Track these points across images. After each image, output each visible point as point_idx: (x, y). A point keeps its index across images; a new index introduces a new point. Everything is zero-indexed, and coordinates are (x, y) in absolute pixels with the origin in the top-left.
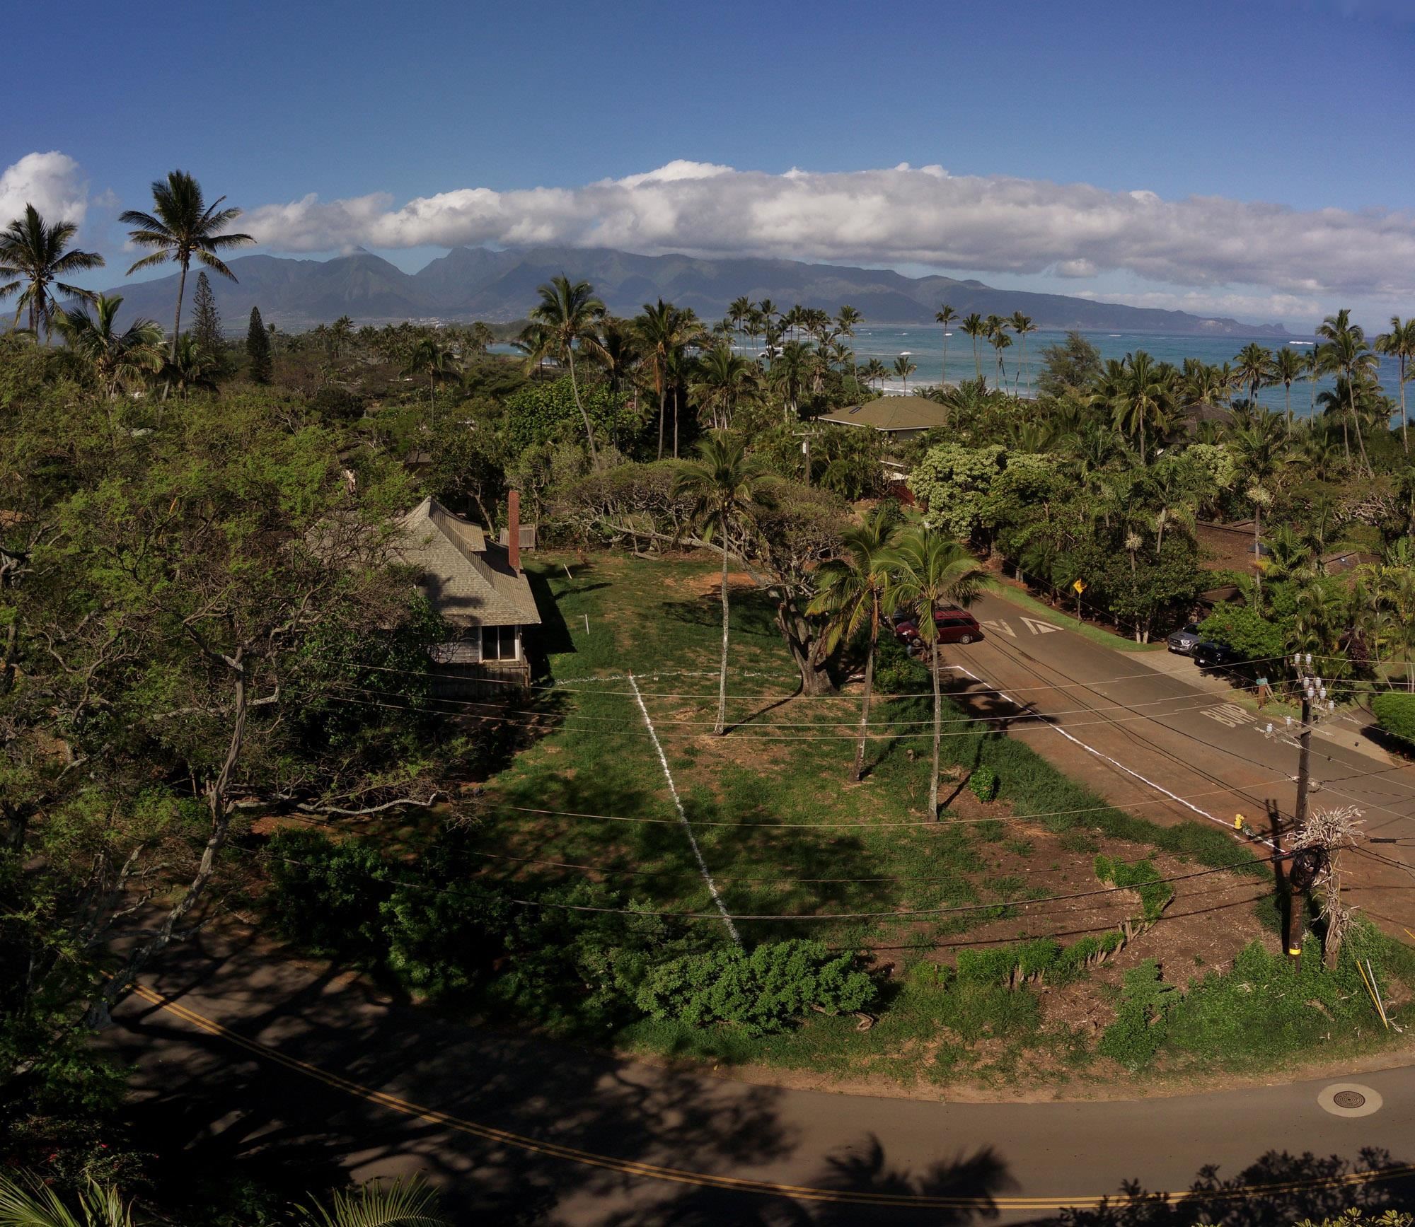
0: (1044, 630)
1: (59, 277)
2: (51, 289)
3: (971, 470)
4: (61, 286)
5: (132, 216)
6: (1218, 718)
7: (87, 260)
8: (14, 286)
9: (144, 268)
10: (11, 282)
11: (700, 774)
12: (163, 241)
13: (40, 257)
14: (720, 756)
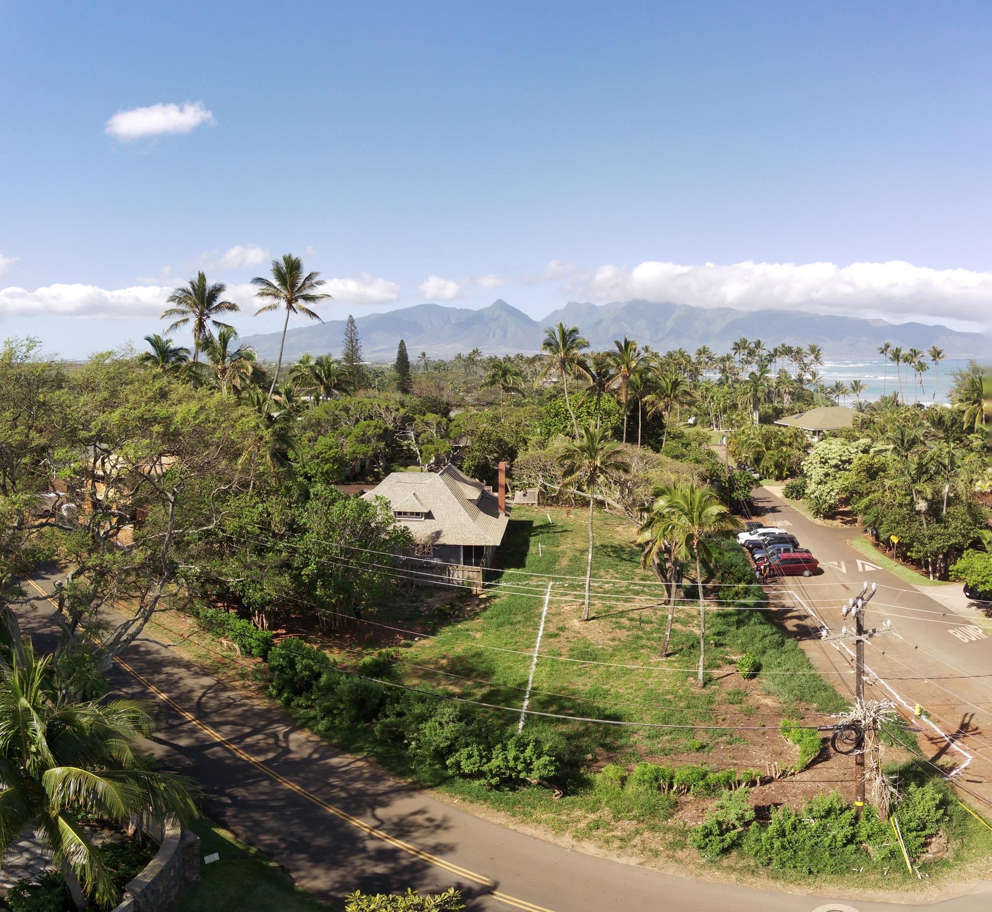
0: (868, 568)
1: (214, 317)
2: (208, 323)
3: (840, 456)
4: (215, 323)
5: (259, 280)
6: (959, 636)
7: (232, 307)
8: (186, 320)
9: (264, 312)
10: (185, 317)
11: (559, 642)
12: (276, 296)
13: (203, 303)
14: (579, 633)
